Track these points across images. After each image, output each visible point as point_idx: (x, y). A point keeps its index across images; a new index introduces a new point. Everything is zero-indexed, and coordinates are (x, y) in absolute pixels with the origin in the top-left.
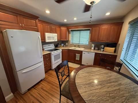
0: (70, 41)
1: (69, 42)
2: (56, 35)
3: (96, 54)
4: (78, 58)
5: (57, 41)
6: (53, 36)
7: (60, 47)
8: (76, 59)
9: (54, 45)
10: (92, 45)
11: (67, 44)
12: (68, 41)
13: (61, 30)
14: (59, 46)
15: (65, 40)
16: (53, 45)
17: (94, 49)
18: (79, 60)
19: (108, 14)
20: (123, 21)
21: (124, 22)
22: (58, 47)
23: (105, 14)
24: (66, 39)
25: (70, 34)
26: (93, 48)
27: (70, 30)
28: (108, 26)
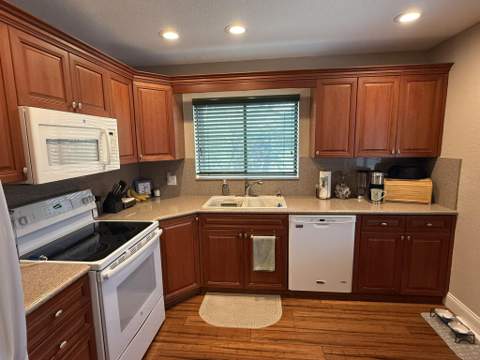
0: (193, 161)
1: (186, 166)
2: (110, 124)
3: (362, 219)
4: (264, 262)
5: (117, 167)
6: (95, 135)
7: (131, 204)
8: (257, 268)
9: (98, 199)
10: (322, 174)
11: (173, 181)
12: (182, 160)
13: (133, 97)
14: (127, 201)
15: (168, 158)
16: (84, 201)
17: (334, 195)
18: (272, 268)
19: (410, 17)
20: (449, 62)
21: (452, 64)
22: (124, 207)
23: (396, 19)
24: (171, 152)
25: (186, 125)
26: (325, 193)
27: (187, 98)
28: (390, 79)
